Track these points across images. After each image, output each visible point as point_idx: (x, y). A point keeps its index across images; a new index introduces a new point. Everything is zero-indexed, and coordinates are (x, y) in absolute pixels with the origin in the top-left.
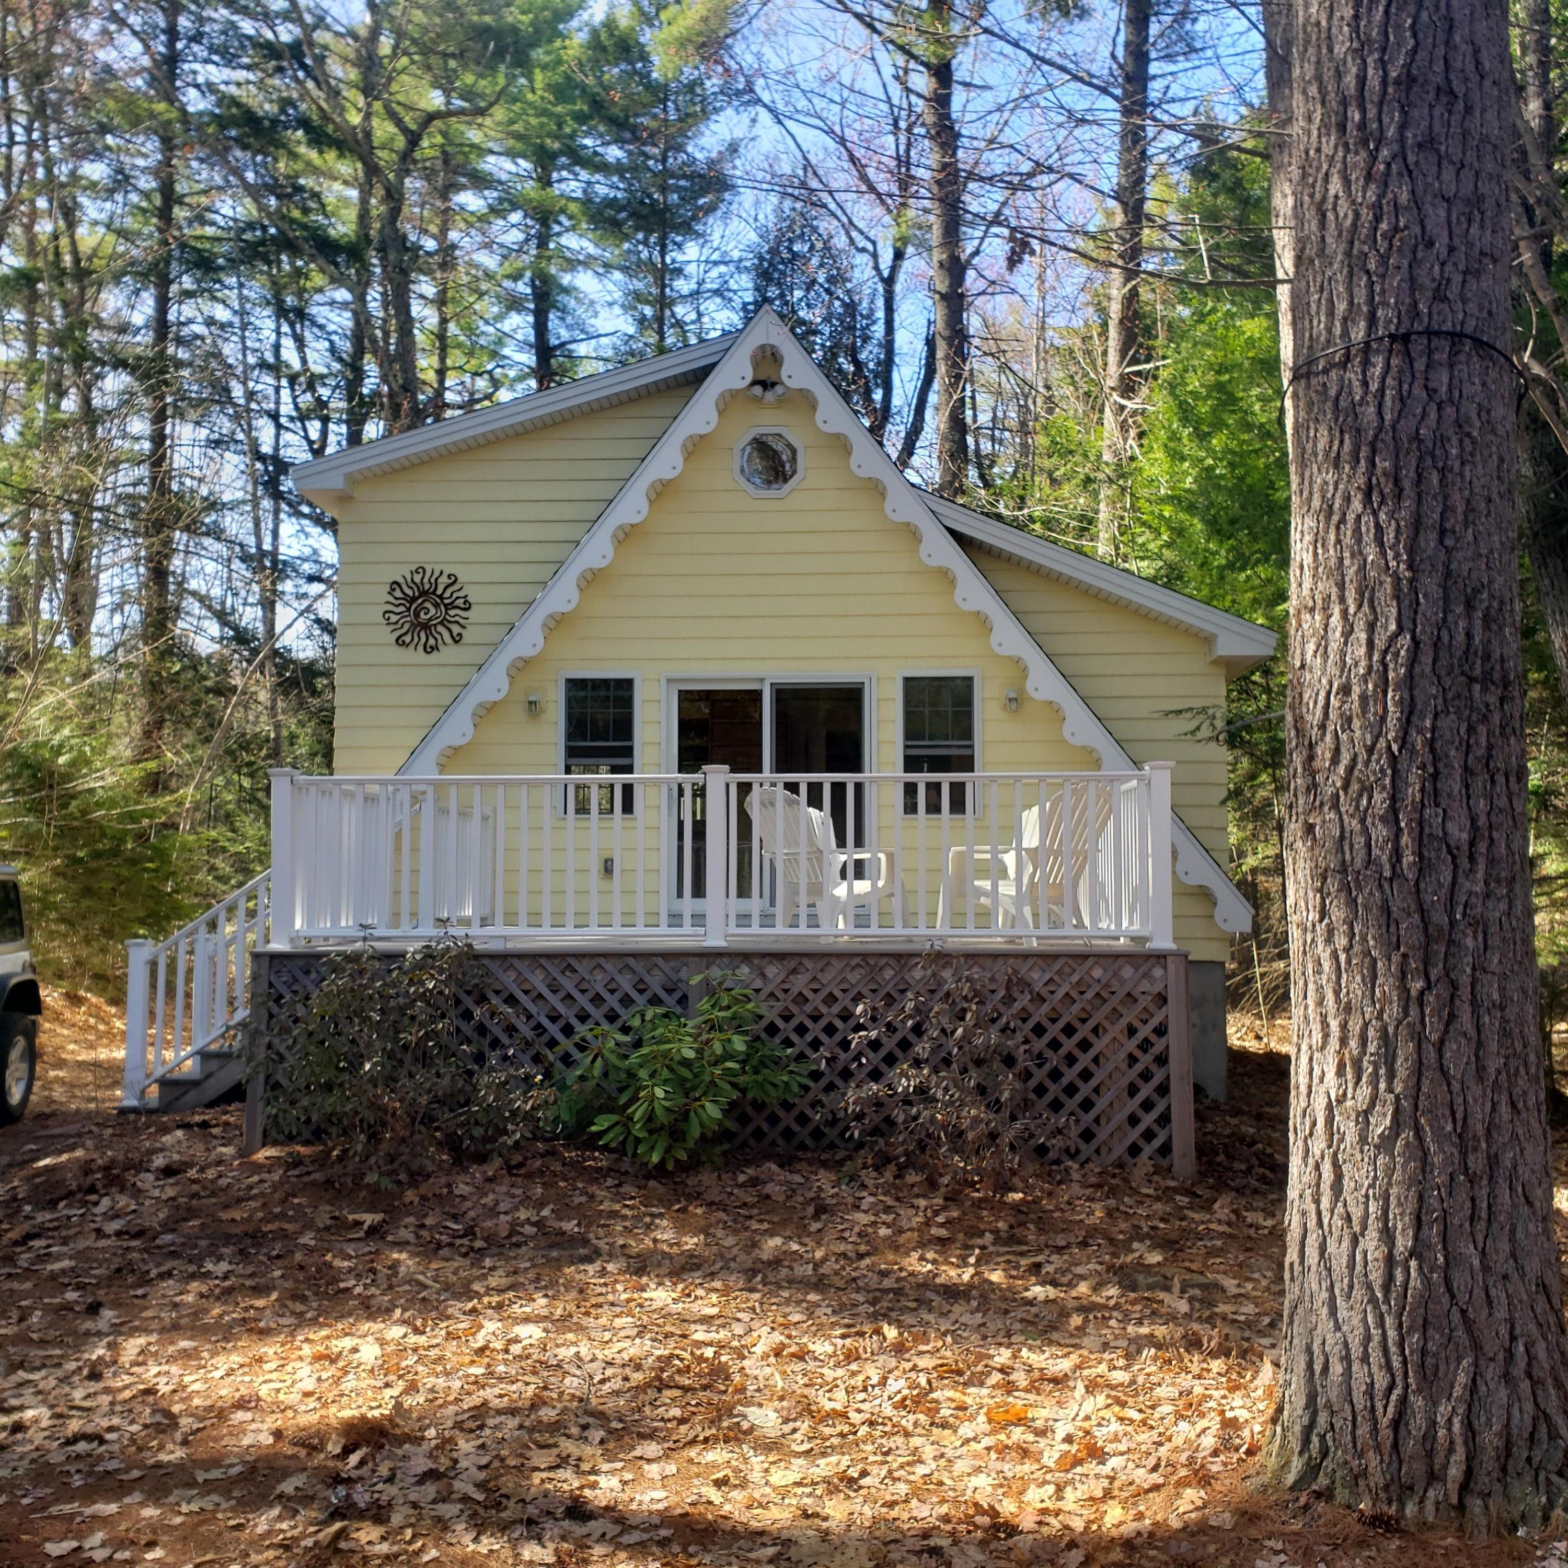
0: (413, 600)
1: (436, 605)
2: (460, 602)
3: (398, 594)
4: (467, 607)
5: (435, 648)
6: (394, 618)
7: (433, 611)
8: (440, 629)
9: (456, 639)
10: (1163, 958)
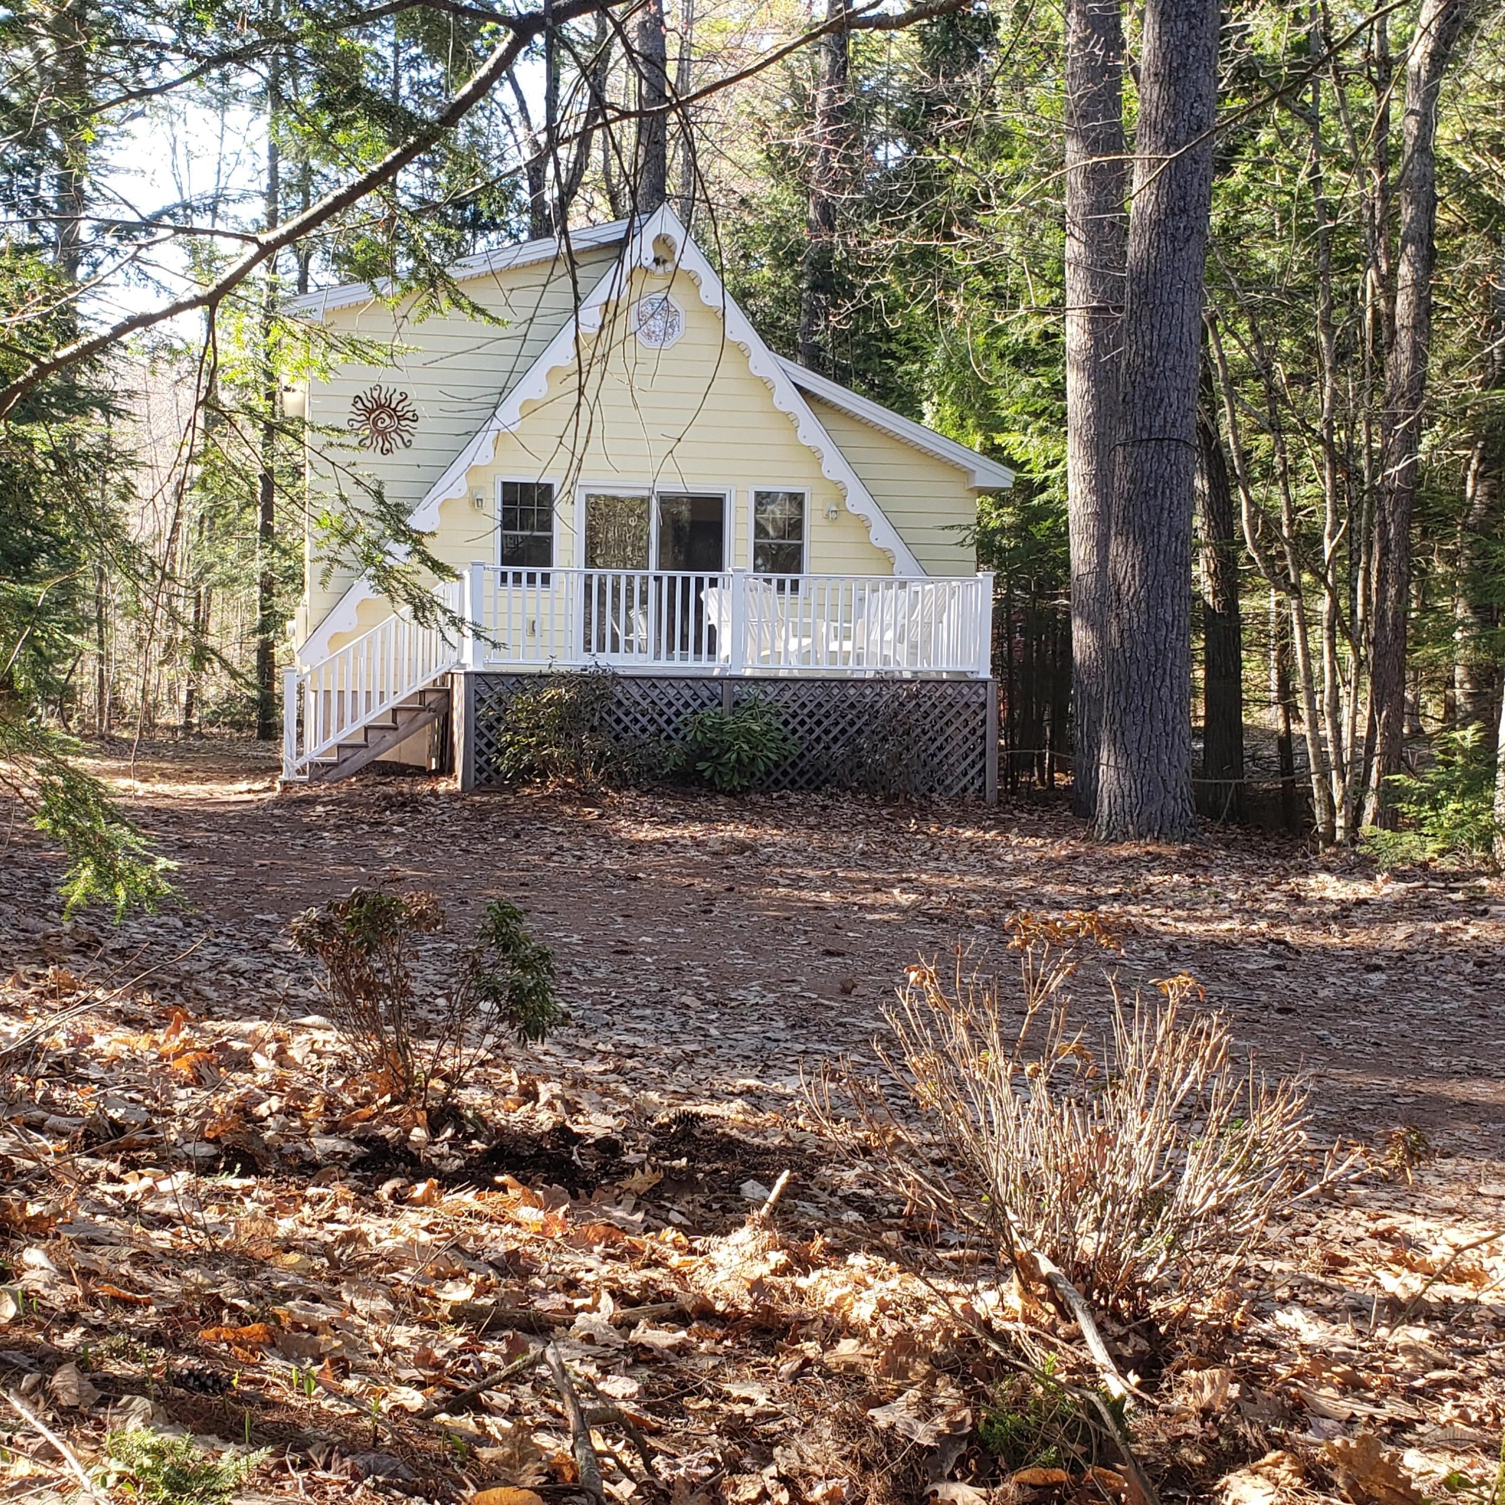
0: (373, 411)
1: (391, 417)
2: (409, 415)
3: (360, 405)
4: (415, 418)
5: (389, 451)
6: (356, 425)
7: (388, 421)
8: (394, 435)
9: (407, 445)
10: (984, 682)
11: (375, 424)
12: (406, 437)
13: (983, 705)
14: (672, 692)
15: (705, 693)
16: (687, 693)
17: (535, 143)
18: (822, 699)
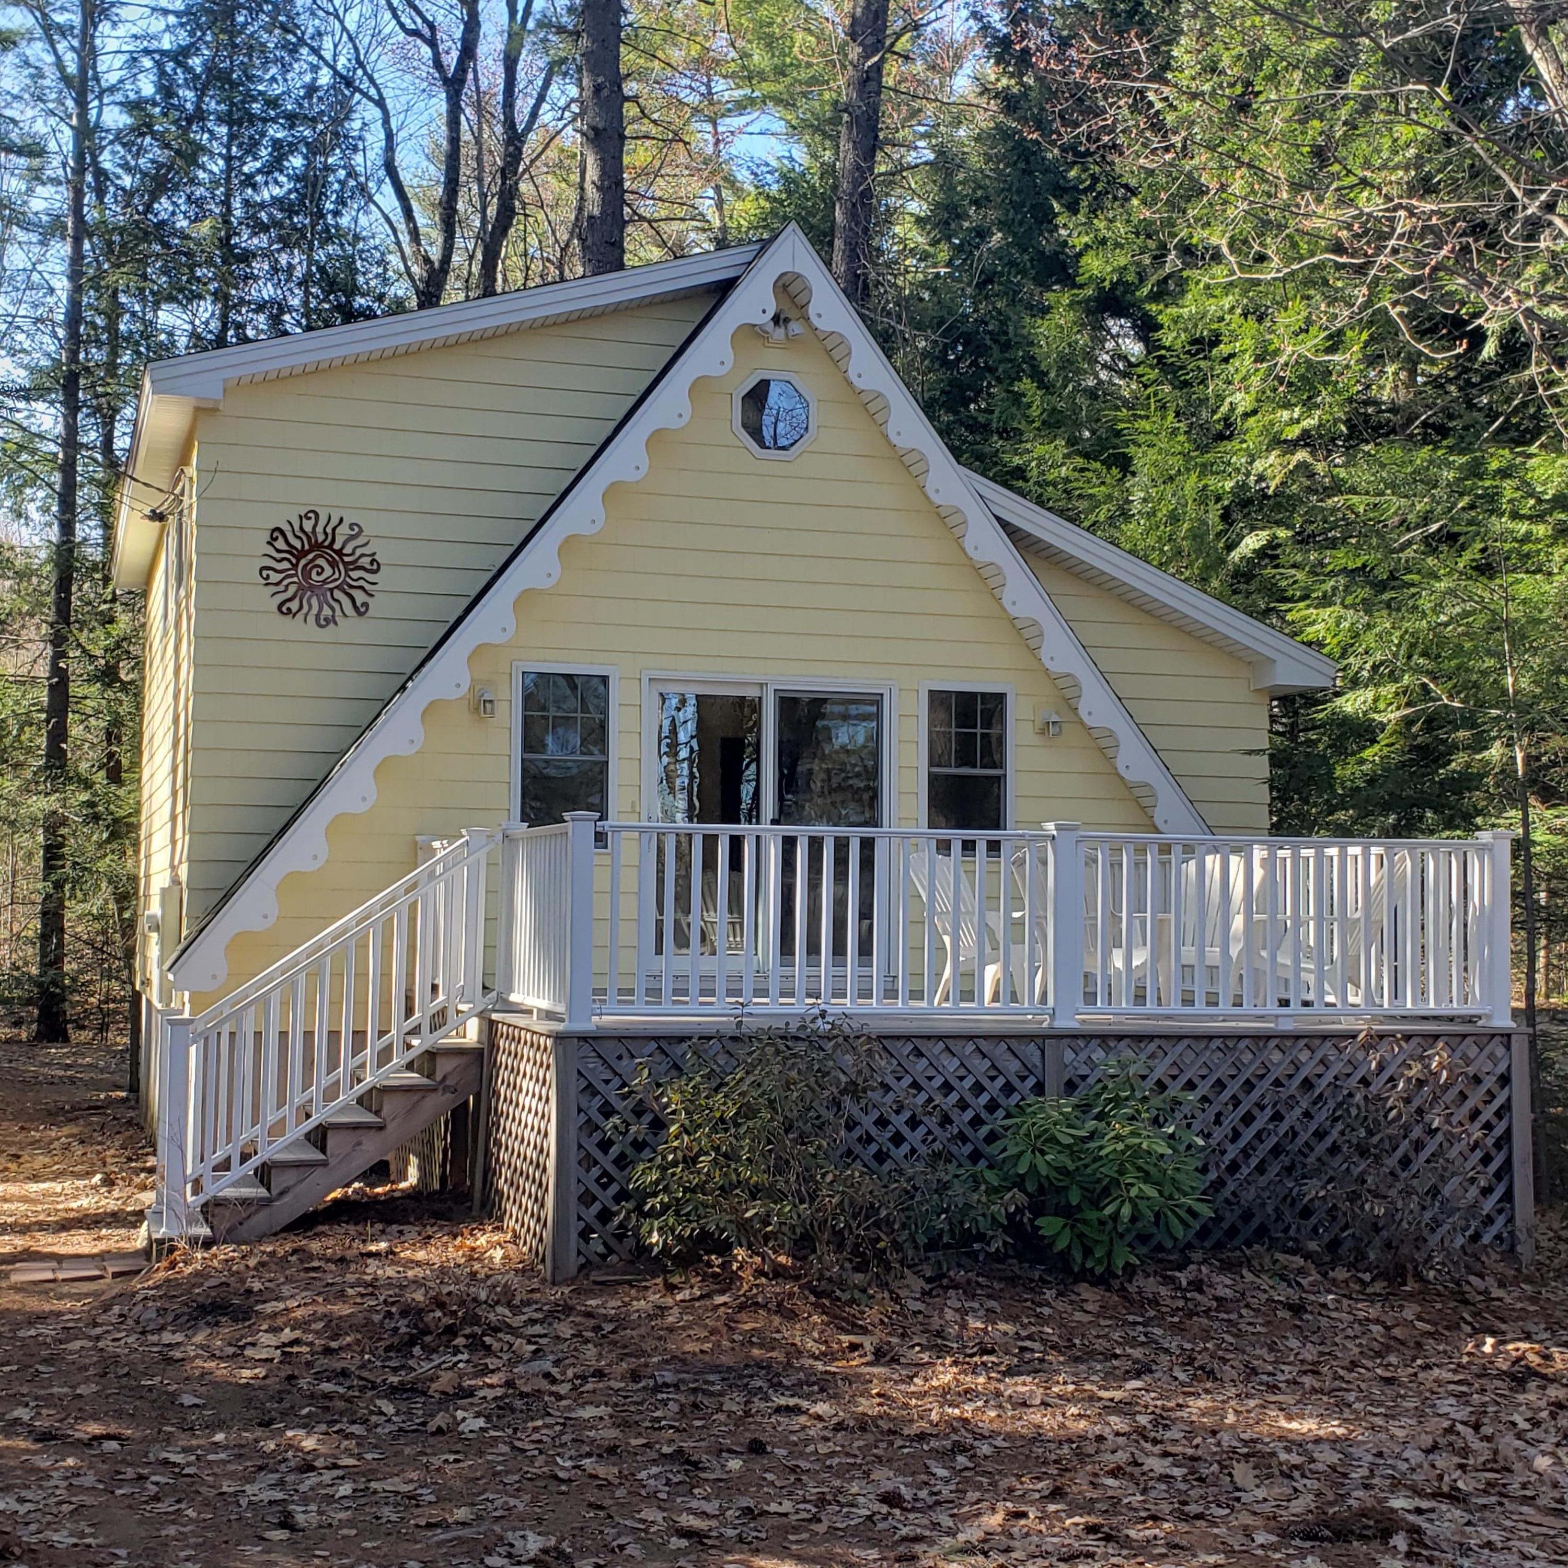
0: (303, 553)
1: (333, 564)
2: (365, 561)
3: (280, 544)
4: (375, 567)
5: (331, 620)
6: (274, 577)
7: (328, 571)
8: (338, 594)
9: (361, 611)
10: (1507, 1037)
11: (307, 574)
12: (360, 597)
13: (1505, 1080)
14: (951, 1065)
15: (1014, 1066)
16: (981, 1066)
17: (427, 260)
18: (1222, 1072)
